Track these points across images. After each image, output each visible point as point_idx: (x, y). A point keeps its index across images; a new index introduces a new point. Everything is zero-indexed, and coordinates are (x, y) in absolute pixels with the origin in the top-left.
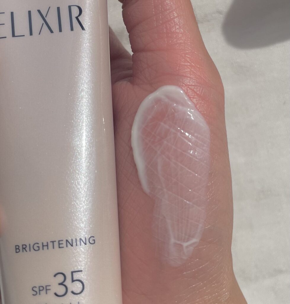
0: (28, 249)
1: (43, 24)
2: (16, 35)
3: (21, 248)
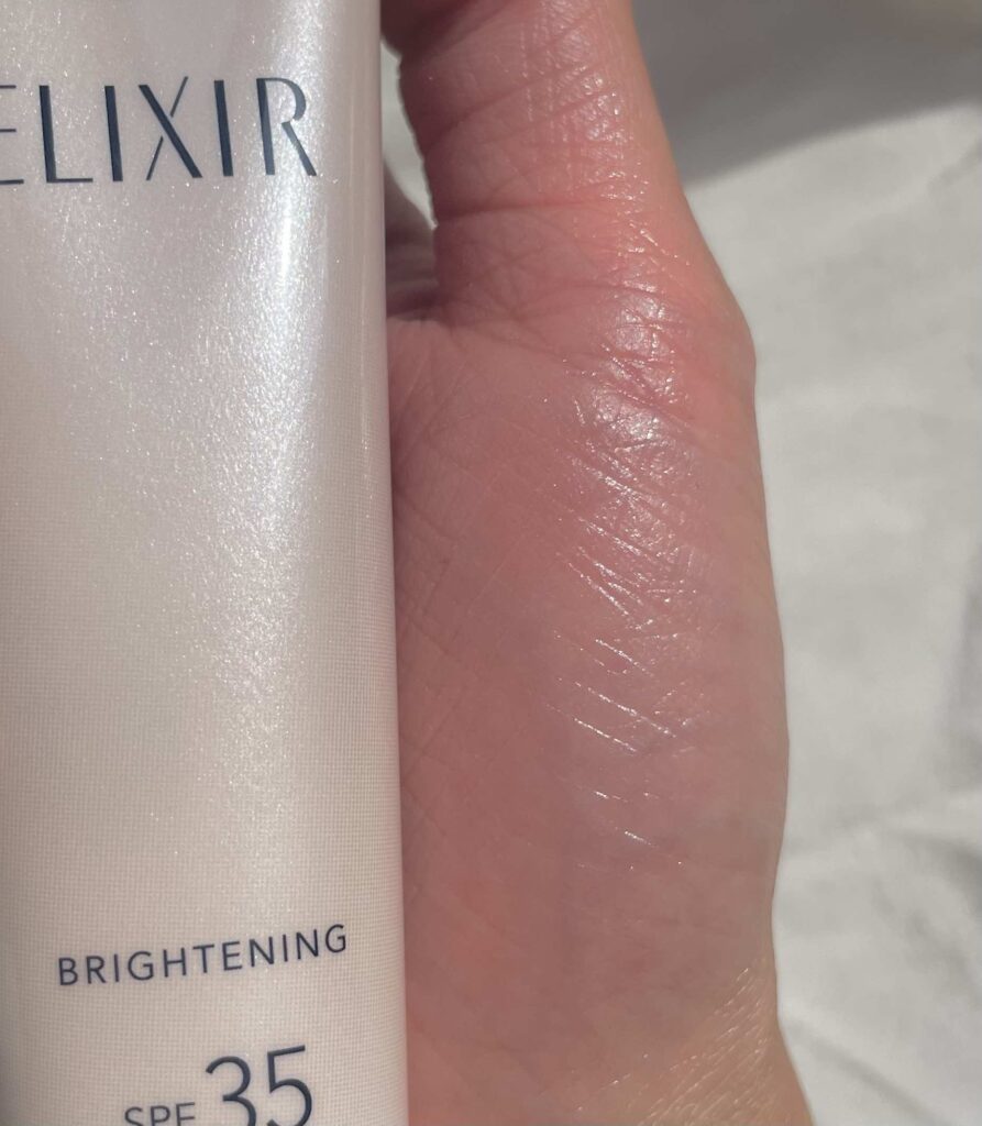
0: (108, 972)
1: (162, 140)
2: (59, 175)
3: (81, 969)
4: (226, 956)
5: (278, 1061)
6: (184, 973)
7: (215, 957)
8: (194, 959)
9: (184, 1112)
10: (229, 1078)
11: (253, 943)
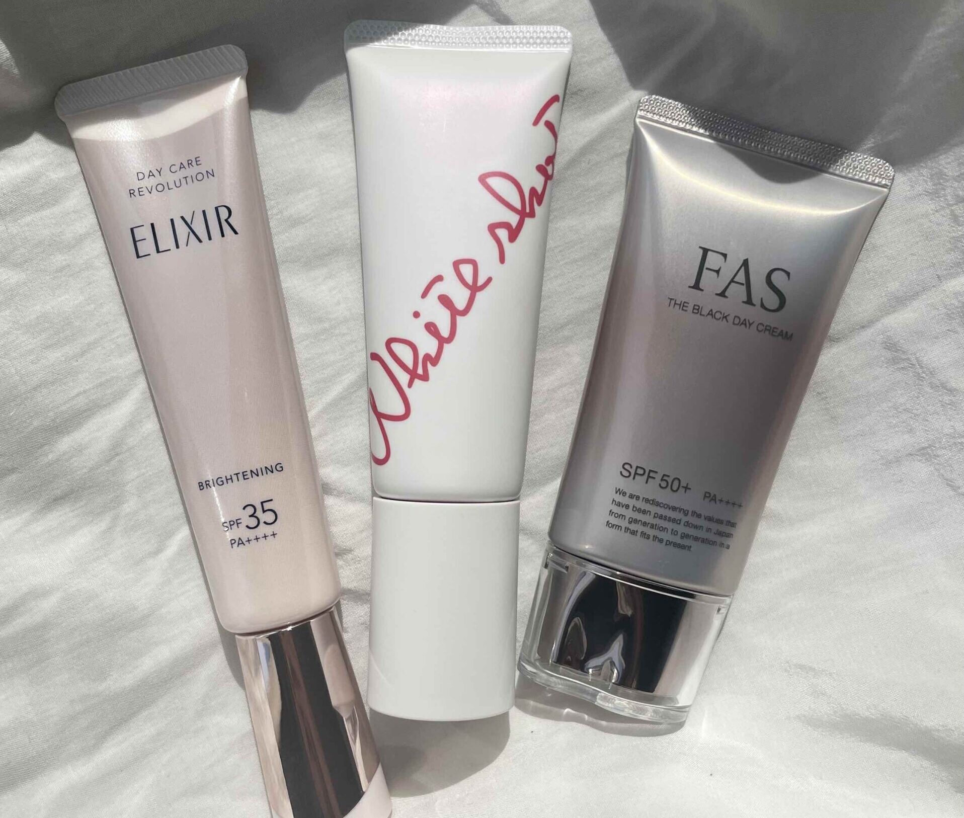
0: (211, 484)
1: (189, 233)
2: (160, 250)
3: (204, 485)
4: (244, 476)
5: (264, 504)
6: (232, 482)
7: (241, 476)
8: (234, 478)
9: (239, 521)
10: (250, 510)
11: (251, 471)
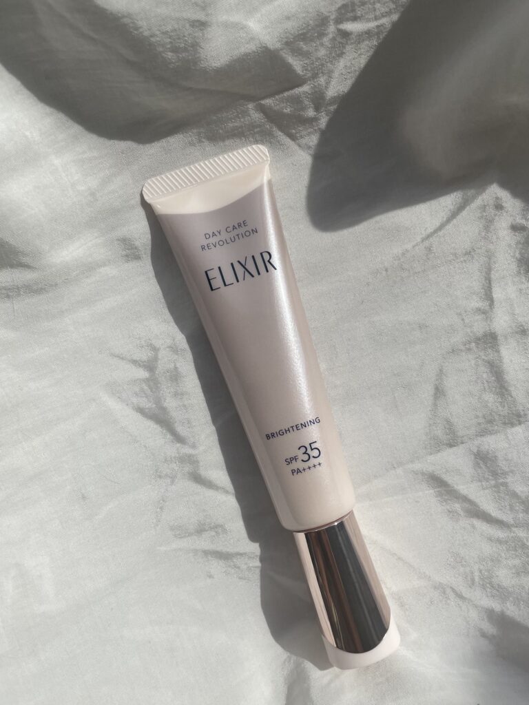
0: (275, 435)
1: (245, 271)
2: (227, 284)
3: (270, 436)
4: (297, 427)
5: (311, 445)
6: (290, 432)
9: (296, 458)
10: (303, 450)
11: (301, 424)
